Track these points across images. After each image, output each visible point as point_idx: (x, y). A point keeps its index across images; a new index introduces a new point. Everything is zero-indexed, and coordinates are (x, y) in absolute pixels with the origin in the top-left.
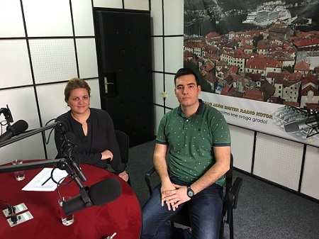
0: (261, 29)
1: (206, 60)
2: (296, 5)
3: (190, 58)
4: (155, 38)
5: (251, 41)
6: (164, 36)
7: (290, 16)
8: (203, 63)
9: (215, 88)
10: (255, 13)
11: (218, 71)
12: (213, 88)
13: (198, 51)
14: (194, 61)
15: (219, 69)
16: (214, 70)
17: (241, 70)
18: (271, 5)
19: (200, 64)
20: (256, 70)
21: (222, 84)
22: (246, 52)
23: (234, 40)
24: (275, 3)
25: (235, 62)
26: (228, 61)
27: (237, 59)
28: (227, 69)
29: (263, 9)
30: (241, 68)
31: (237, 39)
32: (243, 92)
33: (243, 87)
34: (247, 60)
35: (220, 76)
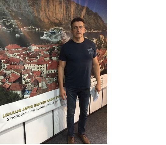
0: (54, 43)
1: (8, 72)
5: (48, 52)
9: (24, 94)
10: (49, 33)
11: (24, 79)
12: (20, 96)
15: (25, 77)
16: (20, 79)
17: (43, 73)
18: (57, 29)
20: (54, 70)
21: (30, 89)
22: (46, 59)
23: (36, 51)
24: (59, 28)
25: (38, 68)
26: (32, 68)
27: (40, 65)
28: (32, 75)
29: (54, 31)
30: (43, 71)
31: (38, 51)
32: (46, 88)
33: (46, 85)
34: (48, 65)
35: (27, 82)
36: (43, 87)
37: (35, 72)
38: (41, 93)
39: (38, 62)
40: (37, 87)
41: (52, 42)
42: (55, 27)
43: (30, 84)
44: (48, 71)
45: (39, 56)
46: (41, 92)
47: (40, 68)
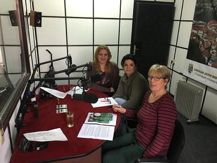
1: (205, 40)
3: (194, 38)
4: (175, 22)
6: (180, 21)
8: (203, 42)
9: (208, 61)
11: (212, 50)
12: (206, 61)
13: (200, 33)
14: (197, 40)
15: (213, 48)
16: (209, 48)
19: (201, 43)
21: (213, 59)
35: (213, 53)
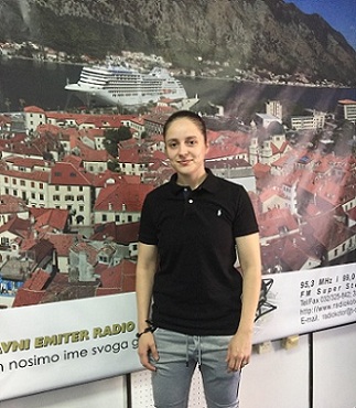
0: (125, 112)
2: (193, 74)
5: (99, 141)
7: (184, 95)
10: (102, 70)
17: (80, 219)
20: (126, 215)
22: (92, 168)
23: (47, 133)
24: (148, 58)
25: (57, 198)
26: (29, 195)
27: (63, 188)
28: (28, 221)
29: (124, 66)
30: (78, 213)
31: (54, 132)
32: (94, 280)
33: (91, 266)
34: (98, 190)
35: (3, 247)
36: (77, 273)
37: (43, 210)
38: (66, 297)
39: (56, 174)
40: (49, 270)
41: (119, 107)
42: (130, 55)
43: (15, 253)
44: (98, 215)
45: (61, 150)
46: (67, 294)
47: (62, 198)
